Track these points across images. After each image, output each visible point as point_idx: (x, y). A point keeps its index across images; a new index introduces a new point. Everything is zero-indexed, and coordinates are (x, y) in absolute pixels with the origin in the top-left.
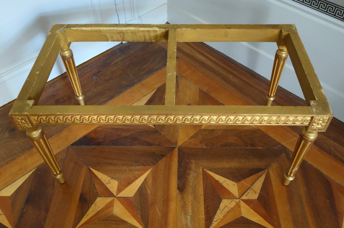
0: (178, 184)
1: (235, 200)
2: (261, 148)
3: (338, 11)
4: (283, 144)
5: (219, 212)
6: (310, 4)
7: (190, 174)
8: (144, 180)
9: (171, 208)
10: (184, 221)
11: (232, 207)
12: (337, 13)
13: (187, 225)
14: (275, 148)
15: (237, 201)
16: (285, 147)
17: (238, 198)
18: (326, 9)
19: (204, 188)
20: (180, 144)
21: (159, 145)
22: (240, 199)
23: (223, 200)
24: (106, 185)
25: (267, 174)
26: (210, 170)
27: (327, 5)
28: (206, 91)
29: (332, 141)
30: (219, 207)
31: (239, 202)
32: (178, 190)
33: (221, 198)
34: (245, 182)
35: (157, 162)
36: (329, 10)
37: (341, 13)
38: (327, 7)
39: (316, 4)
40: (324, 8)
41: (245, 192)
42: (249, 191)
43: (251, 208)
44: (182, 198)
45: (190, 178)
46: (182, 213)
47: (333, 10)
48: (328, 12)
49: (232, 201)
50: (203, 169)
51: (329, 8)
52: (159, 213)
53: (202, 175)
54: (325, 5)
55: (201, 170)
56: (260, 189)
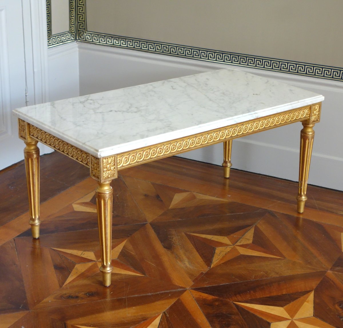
0: (163, 245)
1: (229, 246)
2: (242, 213)
3: (282, 65)
4: (264, 208)
5: (215, 255)
6: (255, 65)
7: (173, 238)
8: (123, 247)
9: (163, 260)
10: (182, 266)
11: (229, 251)
12: (282, 67)
13: (186, 267)
14: (257, 211)
15: (232, 247)
16: (267, 210)
17: (232, 245)
18: (272, 66)
19: (192, 244)
20: (150, 220)
21: (125, 224)
22: (235, 245)
23: (217, 248)
24: (81, 256)
25: (255, 228)
26: (193, 233)
27: (271, 62)
28: (161, 184)
29: (315, 201)
30: (214, 253)
31: (234, 247)
32: (165, 249)
33: (214, 248)
34: (235, 235)
35: (131, 235)
36: (274, 66)
37: (285, 66)
38: (272, 64)
39: (261, 64)
40: (269, 65)
41: (238, 241)
42: (240, 240)
43: (248, 249)
44: (172, 253)
45: (174, 240)
46: (178, 261)
47: (278, 66)
48: (274, 68)
49: (227, 248)
50: (185, 233)
51: (274, 64)
52: (152, 264)
53: (186, 237)
54: (270, 63)
55: (183, 234)
56: (252, 237)
